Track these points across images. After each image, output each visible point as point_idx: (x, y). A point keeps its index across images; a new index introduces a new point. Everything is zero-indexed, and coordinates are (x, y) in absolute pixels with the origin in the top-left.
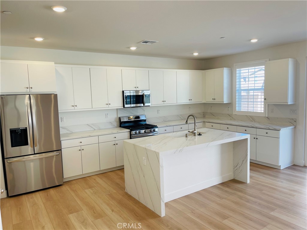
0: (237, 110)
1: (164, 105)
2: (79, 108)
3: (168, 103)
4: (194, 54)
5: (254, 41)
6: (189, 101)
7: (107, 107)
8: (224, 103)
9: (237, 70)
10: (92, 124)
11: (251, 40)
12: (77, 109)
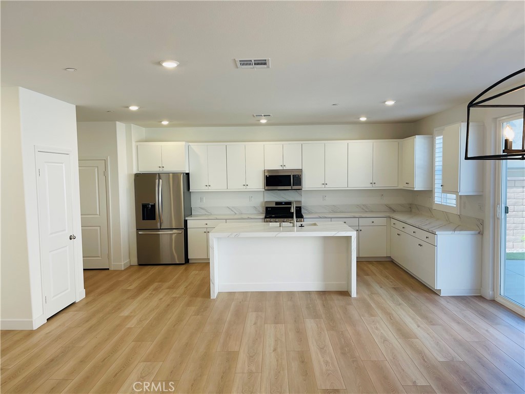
0: (436, 202)
1: (325, 189)
2: (213, 188)
3: (331, 186)
4: (360, 119)
5: (390, 103)
6: (371, 185)
7: (244, 189)
8: (415, 189)
9: (436, 138)
10: (233, 207)
11: (385, 102)
12: (210, 189)
